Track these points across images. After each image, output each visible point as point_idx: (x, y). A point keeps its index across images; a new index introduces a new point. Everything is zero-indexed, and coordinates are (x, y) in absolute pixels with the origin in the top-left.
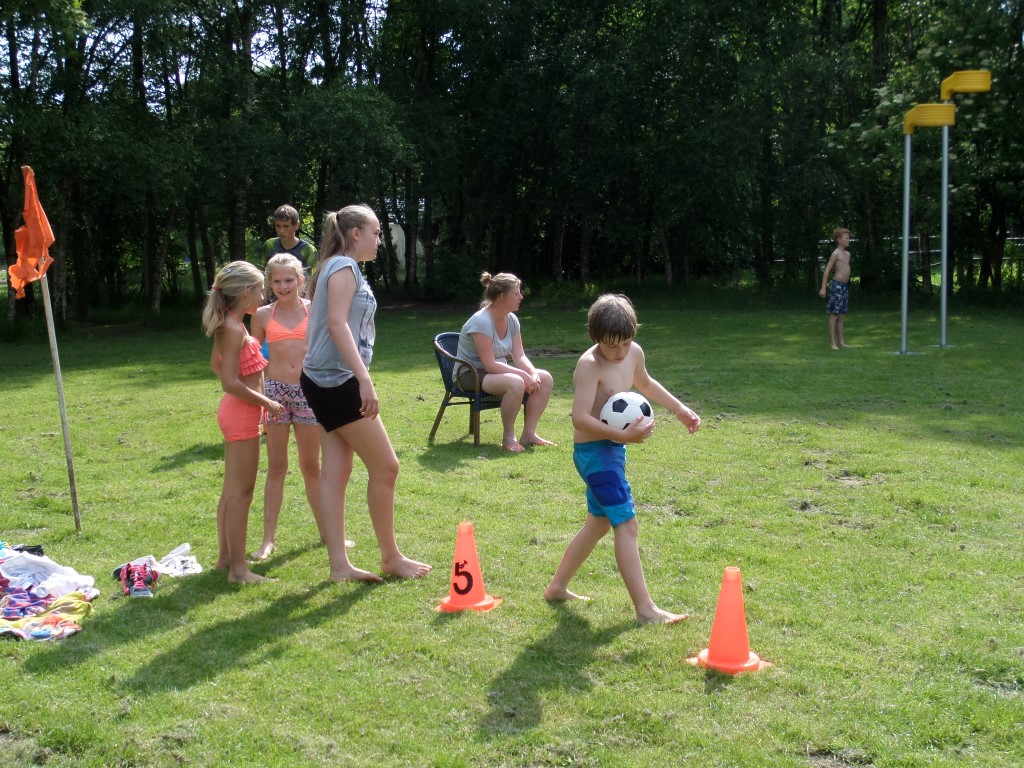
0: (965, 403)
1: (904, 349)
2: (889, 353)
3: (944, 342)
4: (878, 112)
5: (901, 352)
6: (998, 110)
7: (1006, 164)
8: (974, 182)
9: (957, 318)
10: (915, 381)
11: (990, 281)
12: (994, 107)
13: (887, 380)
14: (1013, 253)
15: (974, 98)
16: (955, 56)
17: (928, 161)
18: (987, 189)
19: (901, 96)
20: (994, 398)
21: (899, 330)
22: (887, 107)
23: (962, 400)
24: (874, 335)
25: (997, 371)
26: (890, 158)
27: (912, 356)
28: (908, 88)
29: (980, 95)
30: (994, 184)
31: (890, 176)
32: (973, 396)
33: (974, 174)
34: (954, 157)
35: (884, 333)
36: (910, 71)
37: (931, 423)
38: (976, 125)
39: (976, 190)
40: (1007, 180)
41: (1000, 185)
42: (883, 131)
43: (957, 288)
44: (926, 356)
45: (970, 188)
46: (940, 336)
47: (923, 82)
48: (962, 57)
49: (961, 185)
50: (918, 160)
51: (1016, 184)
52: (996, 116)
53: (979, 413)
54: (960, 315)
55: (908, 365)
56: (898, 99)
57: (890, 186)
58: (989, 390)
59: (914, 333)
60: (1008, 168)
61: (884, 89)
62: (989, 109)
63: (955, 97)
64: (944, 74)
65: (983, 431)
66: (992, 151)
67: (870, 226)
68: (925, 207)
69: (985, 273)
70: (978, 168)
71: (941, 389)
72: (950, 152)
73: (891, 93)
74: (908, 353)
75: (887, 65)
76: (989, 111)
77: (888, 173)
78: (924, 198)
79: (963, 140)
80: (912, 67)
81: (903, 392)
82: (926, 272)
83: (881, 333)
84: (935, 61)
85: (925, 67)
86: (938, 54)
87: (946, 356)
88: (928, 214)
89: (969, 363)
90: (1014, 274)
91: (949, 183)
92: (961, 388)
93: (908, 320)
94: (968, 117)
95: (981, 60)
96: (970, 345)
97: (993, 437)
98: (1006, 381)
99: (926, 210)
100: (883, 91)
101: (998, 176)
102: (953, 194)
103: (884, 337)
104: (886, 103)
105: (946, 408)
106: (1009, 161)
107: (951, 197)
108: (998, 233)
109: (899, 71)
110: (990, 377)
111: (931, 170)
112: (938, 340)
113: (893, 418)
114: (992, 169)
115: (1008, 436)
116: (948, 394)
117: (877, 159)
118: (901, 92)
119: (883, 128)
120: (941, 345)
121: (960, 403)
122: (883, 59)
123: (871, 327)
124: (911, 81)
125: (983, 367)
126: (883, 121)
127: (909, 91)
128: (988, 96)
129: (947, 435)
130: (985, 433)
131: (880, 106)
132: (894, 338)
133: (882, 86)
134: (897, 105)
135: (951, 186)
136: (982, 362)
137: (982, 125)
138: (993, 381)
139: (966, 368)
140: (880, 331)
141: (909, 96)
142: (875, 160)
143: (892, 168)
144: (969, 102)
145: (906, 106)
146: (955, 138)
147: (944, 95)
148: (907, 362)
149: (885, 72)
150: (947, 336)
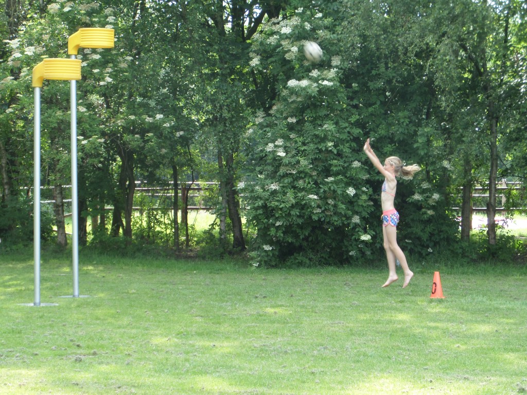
0: (95, 354)
1: (37, 301)
2: (22, 305)
3: (76, 293)
4: (10, 63)
5: (35, 304)
6: (123, 65)
7: (133, 117)
8: (103, 134)
9: (90, 268)
10: (47, 333)
11: (121, 231)
12: (120, 62)
13: (20, 332)
14: (142, 203)
15: (100, 54)
16: (83, 12)
17: (59, 113)
18: (114, 141)
19: (32, 48)
20: (122, 348)
21: (33, 281)
22: (18, 59)
23: (92, 351)
24: (9, 286)
25: (125, 320)
26: (22, 109)
27: (47, 307)
28: (39, 41)
29: (107, 51)
30: (122, 136)
31: (24, 127)
32: (102, 347)
33: (103, 126)
34: (83, 109)
35: (19, 285)
36: (41, 24)
37: (62, 375)
38: (103, 79)
39: (105, 142)
40: (133, 133)
41: (127, 137)
42: (15, 82)
43: (90, 238)
44: (59, 308)
45: (99, 140)
46: (73, 286)
47: (53, 36)
48: (90, 14)
49: (90, 137)
50: (50, 111)
51: (143, 136)
52: (122, 71)
53: (108, 363)
54: (93, 265)
55: (41, 317)
56: (30, 51)
57: (23, 137)
58: (118, 340)
59: (48, 284)
60: (133, 122)
61: (16, 40)
62: (115, 63)
63: (82, 52)
64: (73, 29)
65: (110, 382)
66: (120, 104)
67: (5, 176)
68: (58, 157)
69: (117, 223)
70: (107, 121)
71: (72, 341)
72: (78, 105)
73: (22, 45)
74: (42, 305)
75: (18, 18)
76: (115, 66)
77: (21, 123)
78: (57, 149)
79: (92, 93)
80: (43, 21)
81: (35, 345)
82: (60, 222)
83: (16, 285)
84: (64, 16)
85: (54, 22)
86: (66, 9)
87: (78, 306)
88: (60, 166)
89: (99, 312)
90: (145, 224)
91: (78, 135)
92: (91, 339)
93: (41, 271)
94: (96, 71)
95: (106, 17)
96: (102, 295)
97: (119, 387)
98: (134, 331)
99: (58, 160)
100: (14, 43)
101: (126, 129)
102: (84, 145)
103: (19, 288)
104: (17, 55)
105: (76, 360)
106: (135, 115)
107: (81, 149)
108: (127, 183)
109: (30, 23)
110: (119, 327)
111: (62, 121)
112: (71, 291)
113: (24, 372)
114: (119, 122)
115: (134, 386)
116: (78, 346)
117: (11, 110)
118: (32, 45)
119: (15, 79)
120: (74, 296)
121: (89, 354)
122: (15, 11)
123: (7, 277)
124: (41, 34)
125: (113, 316)
126: (15, 73)
127: (39, 43)
128: (114, 52)
129: (76, 388)
130: (113, 384)
131: (12, 58)
132: (28, 289)
133: (13, 38)
134: (28, 57)
135: (81, 138)
136: (113, 311)
137: (109, 80)
138: (122, 330)
139: (97, 319)
140: (15, 282)
141: (40, 50)
142: (9, 111)
143: (25, 119)
144: (97, 57)
145: (37, 58)
146: (84, 92)
147: (72, 50)
148: (41, 314)
149: (17, 24)
150: (79, 287)
